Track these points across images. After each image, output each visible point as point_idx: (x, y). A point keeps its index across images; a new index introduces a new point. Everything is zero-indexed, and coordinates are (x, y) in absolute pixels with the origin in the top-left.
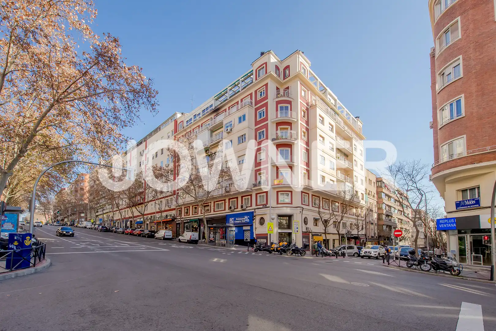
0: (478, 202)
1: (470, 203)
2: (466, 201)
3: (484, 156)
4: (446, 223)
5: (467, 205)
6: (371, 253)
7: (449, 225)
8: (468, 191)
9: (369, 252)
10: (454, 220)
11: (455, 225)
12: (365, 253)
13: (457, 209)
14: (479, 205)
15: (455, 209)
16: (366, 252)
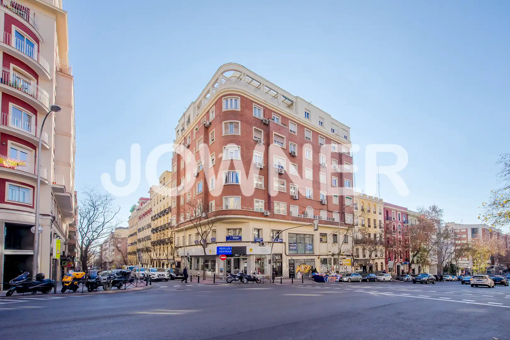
0: (240, 238)
1: (236, 238)
2: (234, 236)
3: (250, 213)
4: (223, 250)
5: (234, 239)
6: (164, 276)
7: (227, 252)
8: (232, 230)
9: (163, 275)
10: (231, 249)
11: (231, 251)
12: (158, 276)
13: (227, 240)
14: (241, 240)
15: (226, 241)
16: (160, 275)
